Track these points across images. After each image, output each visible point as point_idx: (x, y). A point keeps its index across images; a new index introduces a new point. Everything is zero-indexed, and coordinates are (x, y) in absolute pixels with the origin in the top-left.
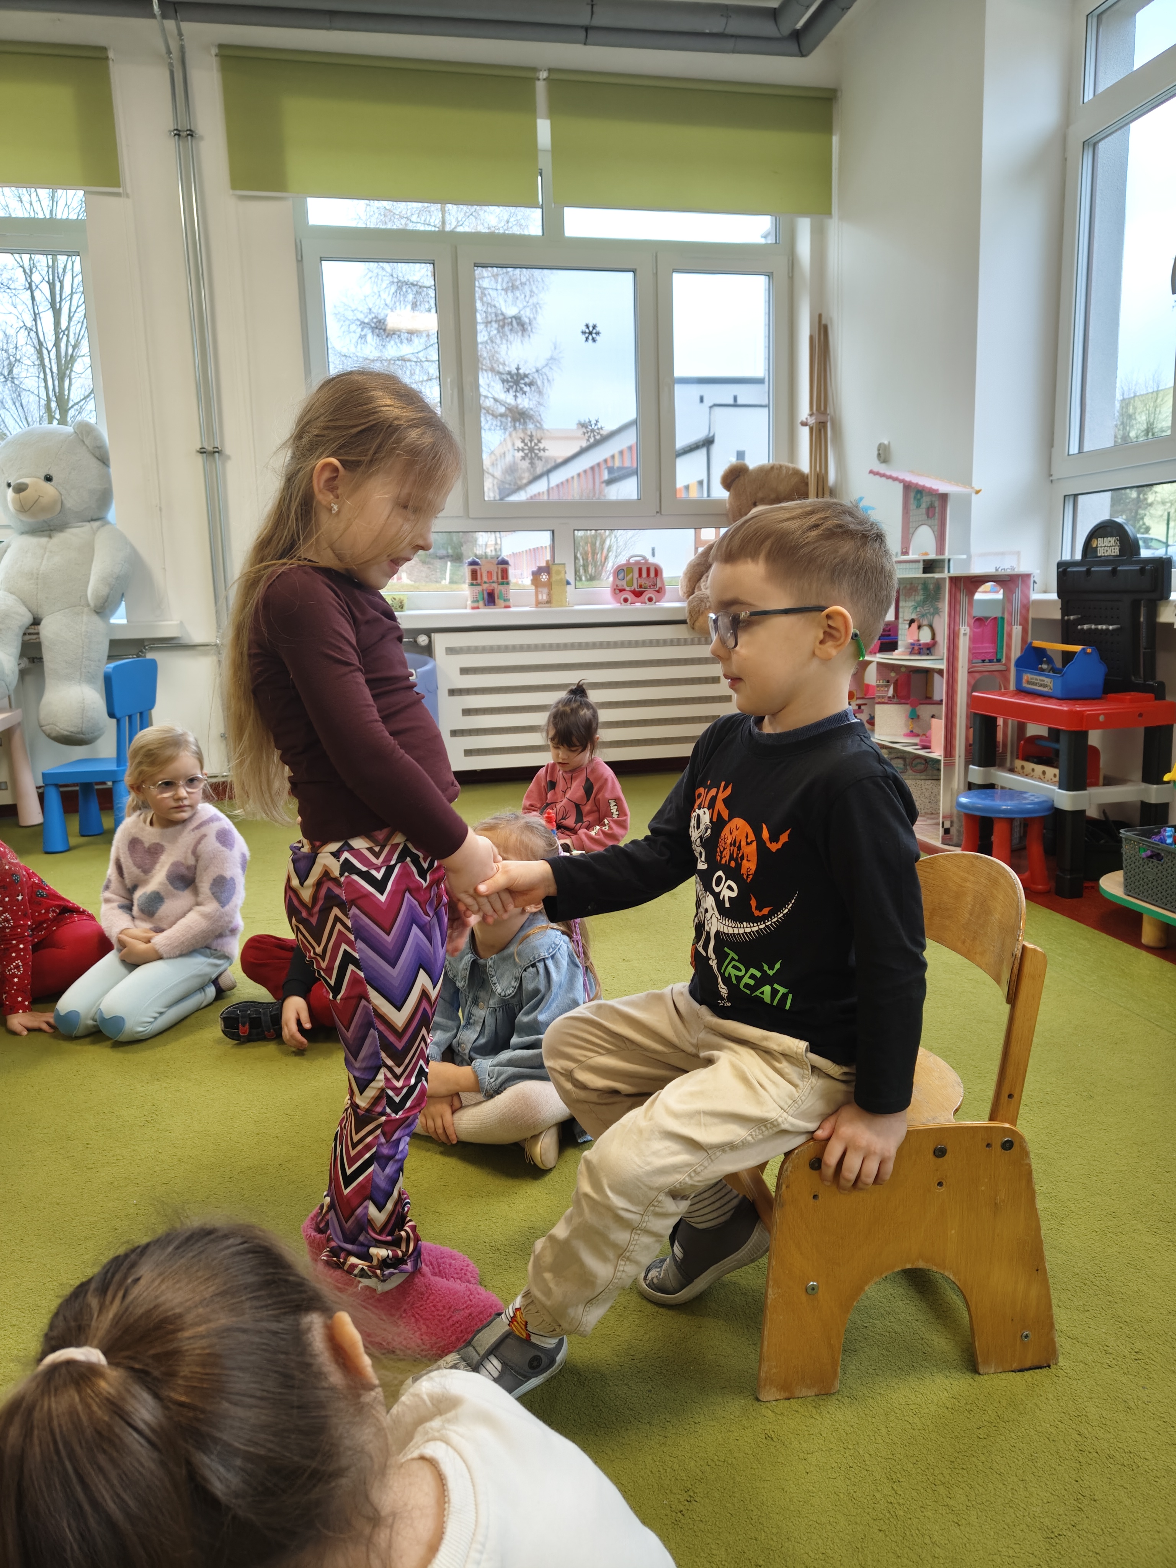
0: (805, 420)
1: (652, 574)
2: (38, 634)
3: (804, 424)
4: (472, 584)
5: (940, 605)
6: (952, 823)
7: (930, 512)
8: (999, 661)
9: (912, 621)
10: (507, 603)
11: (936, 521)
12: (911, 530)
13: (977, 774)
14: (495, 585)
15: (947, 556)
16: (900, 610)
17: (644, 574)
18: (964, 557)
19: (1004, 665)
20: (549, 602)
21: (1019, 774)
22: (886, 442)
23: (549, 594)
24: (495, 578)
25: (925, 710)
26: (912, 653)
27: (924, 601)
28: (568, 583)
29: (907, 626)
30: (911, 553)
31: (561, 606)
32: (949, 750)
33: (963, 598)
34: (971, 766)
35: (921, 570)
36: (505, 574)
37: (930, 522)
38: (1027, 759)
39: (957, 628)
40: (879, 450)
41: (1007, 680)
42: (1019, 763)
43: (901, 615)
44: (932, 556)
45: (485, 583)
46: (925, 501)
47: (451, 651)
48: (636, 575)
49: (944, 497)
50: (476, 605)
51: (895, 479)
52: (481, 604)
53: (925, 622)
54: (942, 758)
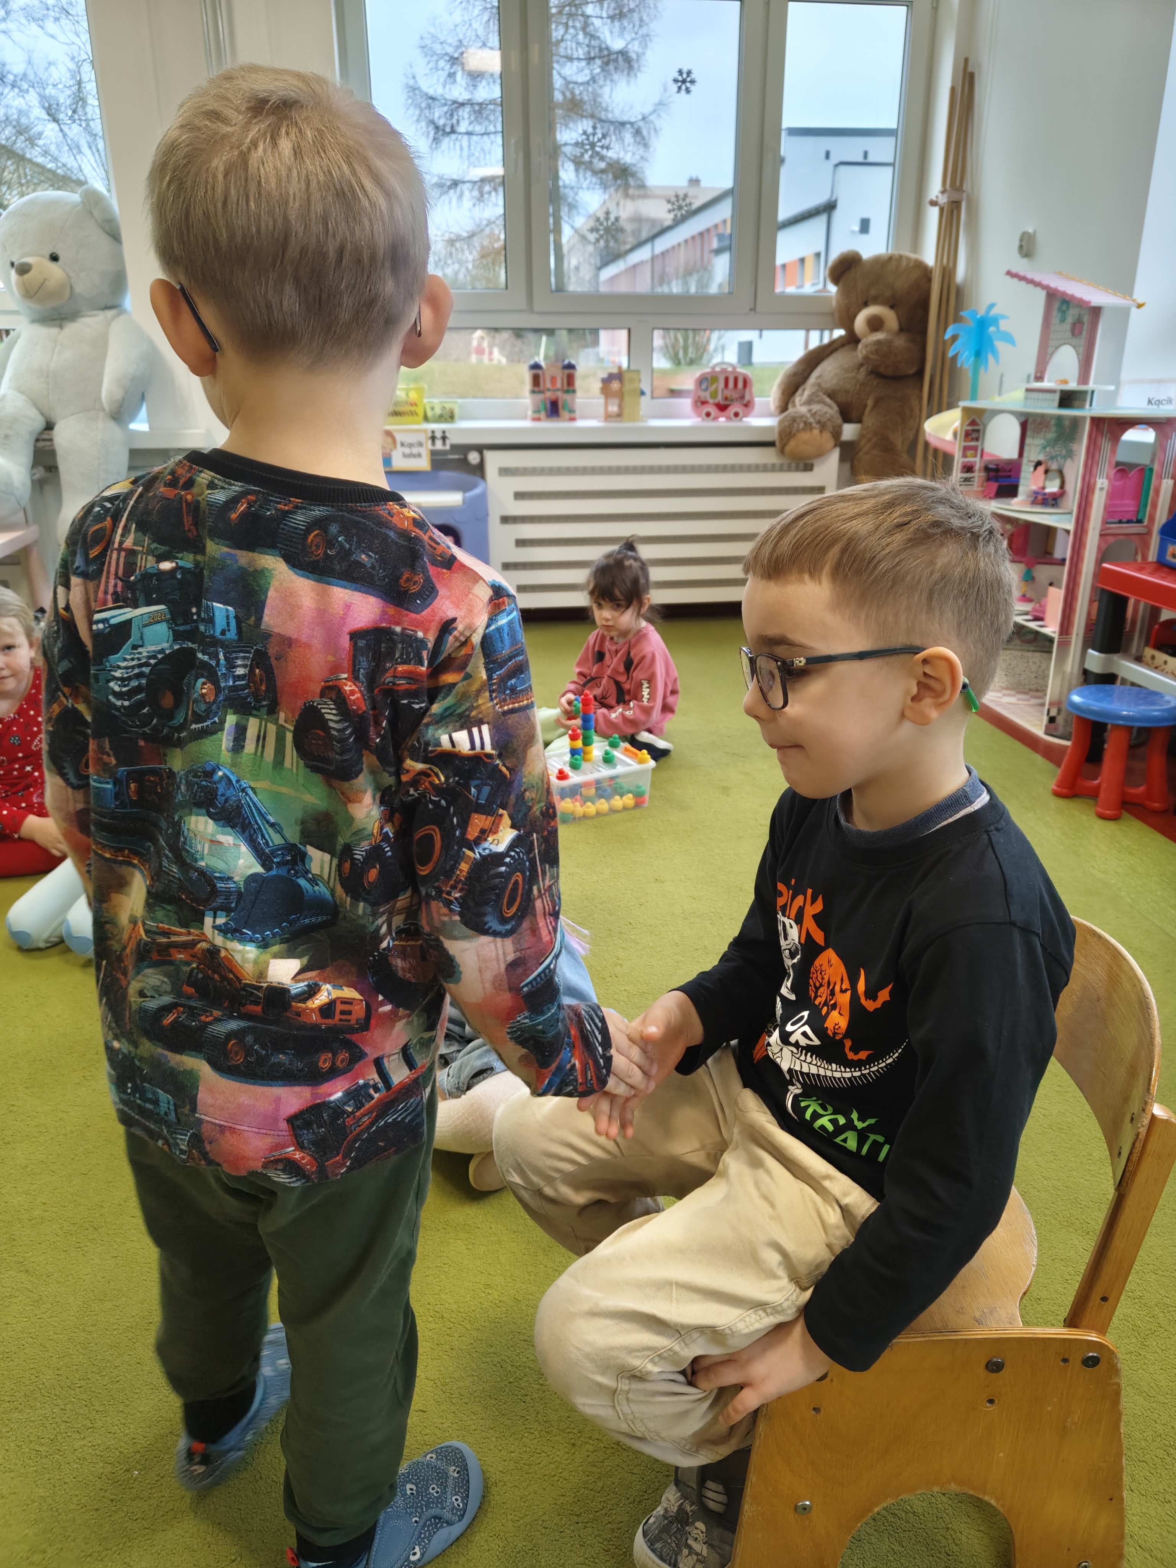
0: (934, 199)
1: (740, 385)
2: (51, 440)
3: (933, 203)
4: (533, 392)
5: (1075, 447)
6: (1059, 711)
7: (1076, 328)
8: (1140, 521)
9: (1038, 464)
10: (572, 415)
11: (1082, 341)
12: (1050, 350)
13: (1095, 660)
14: (559, 394)
15: (1091, 386)
16: (1026, 448)
17: (731, 384)
18: (1112, 388)
19: (1146, 527)
20: (619, 415)
21: (1148, 666)
22: (1031, 231)
23: (620, 406)
24: (559, 385)
25: (1043, 572)
26: (1034, 502)
27: (1056, 441)
28: (643, 393)
29: (1032, 469)
30: (1046, 378)
31: (634, 420)
32: (1065, 627)
33: (1105, 445)
34: (1090, 651)
35: (1056, 403)
36: (570, 380)
37: (1075, 341)
38: (1160, 647)
39: (1092, 481)
40: (1021, 240)
41: (1146, 545)
42: (1149, 652)
43: (1026, 454)
44: (1073, 385)
45: (549, 390)
46: (1072, 314)
47: (505, 472)
48: (722, 384)
49: (1096, 312)
50: (537, 416)
51: (1037, 284)
52: (543, 415)
53: (1054, 466)
54: (1056, 636)
